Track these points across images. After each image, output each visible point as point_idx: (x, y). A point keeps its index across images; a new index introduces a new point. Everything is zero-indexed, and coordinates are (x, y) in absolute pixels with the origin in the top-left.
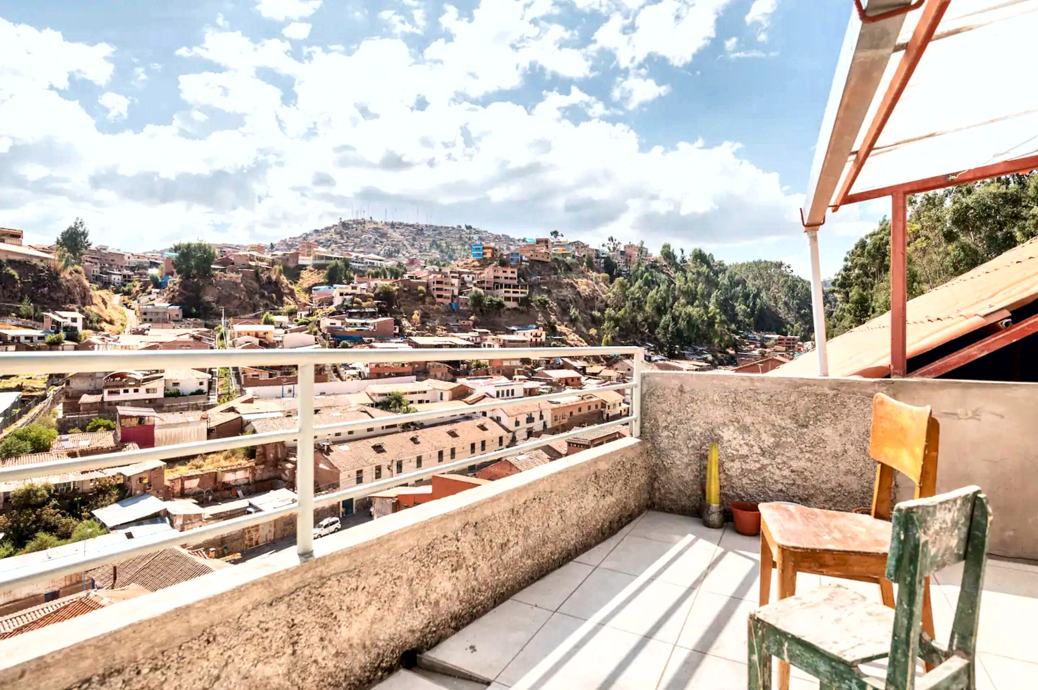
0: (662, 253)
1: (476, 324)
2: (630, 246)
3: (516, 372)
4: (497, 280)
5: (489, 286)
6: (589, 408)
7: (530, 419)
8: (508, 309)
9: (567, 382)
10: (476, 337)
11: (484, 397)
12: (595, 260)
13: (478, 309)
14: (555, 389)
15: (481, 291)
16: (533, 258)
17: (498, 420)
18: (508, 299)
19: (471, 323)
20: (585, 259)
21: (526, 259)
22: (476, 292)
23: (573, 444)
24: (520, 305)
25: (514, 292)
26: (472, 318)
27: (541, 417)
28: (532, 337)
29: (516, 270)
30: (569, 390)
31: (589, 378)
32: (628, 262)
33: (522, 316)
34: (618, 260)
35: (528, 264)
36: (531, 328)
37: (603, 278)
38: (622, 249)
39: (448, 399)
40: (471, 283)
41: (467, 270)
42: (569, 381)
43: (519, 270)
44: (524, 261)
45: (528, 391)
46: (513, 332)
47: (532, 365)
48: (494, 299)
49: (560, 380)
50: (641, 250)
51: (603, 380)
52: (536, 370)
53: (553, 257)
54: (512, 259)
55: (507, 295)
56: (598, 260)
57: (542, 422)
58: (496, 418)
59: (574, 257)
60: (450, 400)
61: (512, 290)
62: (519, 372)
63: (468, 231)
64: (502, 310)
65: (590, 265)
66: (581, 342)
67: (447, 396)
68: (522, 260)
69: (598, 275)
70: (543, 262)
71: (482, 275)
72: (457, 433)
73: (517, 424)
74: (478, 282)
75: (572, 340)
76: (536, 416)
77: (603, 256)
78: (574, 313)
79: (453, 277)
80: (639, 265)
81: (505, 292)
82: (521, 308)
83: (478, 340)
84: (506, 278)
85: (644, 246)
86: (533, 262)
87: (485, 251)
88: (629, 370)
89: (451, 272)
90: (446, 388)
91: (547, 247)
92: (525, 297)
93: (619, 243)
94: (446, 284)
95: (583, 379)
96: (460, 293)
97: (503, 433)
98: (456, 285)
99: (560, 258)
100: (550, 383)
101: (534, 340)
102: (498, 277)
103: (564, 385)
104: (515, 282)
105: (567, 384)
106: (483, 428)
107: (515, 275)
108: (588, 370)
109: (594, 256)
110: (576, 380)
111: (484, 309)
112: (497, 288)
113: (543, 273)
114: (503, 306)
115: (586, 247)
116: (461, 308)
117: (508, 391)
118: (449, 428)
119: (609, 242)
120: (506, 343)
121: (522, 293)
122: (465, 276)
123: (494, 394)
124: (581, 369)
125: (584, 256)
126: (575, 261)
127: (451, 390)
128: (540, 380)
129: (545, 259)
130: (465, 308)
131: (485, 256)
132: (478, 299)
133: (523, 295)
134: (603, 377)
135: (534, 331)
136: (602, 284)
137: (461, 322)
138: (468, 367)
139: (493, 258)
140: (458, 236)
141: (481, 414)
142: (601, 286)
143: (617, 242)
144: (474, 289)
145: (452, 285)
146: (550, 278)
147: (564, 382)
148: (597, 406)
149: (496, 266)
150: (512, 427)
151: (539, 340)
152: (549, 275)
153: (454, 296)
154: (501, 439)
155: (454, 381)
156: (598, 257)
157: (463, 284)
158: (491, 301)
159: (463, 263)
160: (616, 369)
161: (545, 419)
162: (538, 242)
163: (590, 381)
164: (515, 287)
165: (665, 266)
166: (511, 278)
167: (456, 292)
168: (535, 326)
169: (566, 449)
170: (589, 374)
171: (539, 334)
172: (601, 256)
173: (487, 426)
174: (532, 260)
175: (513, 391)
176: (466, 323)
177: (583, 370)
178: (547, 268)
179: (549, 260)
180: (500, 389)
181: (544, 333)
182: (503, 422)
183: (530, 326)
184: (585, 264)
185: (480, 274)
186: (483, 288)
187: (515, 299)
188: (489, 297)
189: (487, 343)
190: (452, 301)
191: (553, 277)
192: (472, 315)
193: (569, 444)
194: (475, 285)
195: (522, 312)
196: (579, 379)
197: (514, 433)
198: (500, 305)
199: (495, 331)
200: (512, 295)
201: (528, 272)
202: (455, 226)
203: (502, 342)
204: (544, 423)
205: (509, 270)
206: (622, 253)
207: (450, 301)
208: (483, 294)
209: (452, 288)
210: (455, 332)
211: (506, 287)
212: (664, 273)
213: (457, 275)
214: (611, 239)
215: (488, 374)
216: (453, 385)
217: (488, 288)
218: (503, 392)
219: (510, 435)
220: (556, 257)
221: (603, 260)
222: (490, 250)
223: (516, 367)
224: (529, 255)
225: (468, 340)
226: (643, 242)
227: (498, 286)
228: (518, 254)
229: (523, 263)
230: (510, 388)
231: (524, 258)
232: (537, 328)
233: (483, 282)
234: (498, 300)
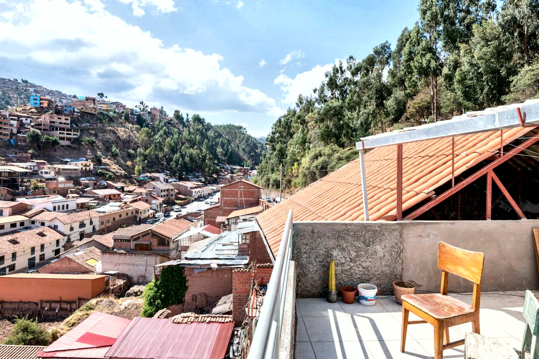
0: (174, 115)
1: (33, 156)
2: (155, 109)
3: (69, 191)
4: (53, 124)
5: (45, 128)
6: (127, 214)
7: (82, 225)
8: (63, 146)
9: (111, 198)
10: (34, 166)
11: (43, 211)
12: (130, 116)
13: (35, 145)
14: (101, 202)
15: (39, 132)
16: (83, 110)
17: (55, 228)
18: (63, 139)
19: (29, 155)
20: (123, 115)
21: (78, 111)
22: (34, 132)
23: (118, 240)
24: (72, 143)
25: (67, 134)
26: (30, 151)
27: (91, 223)
28: (82, 166)
29: (69, 118)
30: (112, 203)
31: (126, 194)
32: (153, 119)
33: (75, 152)
34: (147, 118)
35: (79, 114)
36: (82, 160)
37: (136, 128)
38: (149, 110)
39: (8, 214)
40: (29, 124)
41: (26, 115)
42: (112, 197)
43: (72, 118)
44: (76, 112)
45: (80, 205)
46: (66, 163)
47: (83, 186)
48: (50, 138)
49: (105, 196)
50: (161, 112)
51: (136, 195)
52: (86, 190)
53: (99, 111)
54: (66, 110)
55: (61, 135)
56: (133, 116)
57: (92, 226)
58: (53, 226)
59: (115, 112)
60: (10, 215)
61: (65, 132)
62: (72, 192)
63: (24, 84)
64: (57, 147)
65: (127, 119)
66: (120, 170)
67: (7, 212)
68: (74, 111)
69: (133, 126)
70: (91, 114)
71: (39, 120)
72: (18, 240)
73: (72, 229)
74: (36, 125)
75: (114, 169)
76: (87, 222)
77: (136, 114)
78: (115, 151)
79: (12, 119)
80: (160, 121)
81: (60, 133)
82: (73, 146)
83: (36, 168)
84: (60, 123)
85: (164, 110)
86: (83, 114)
87: (42, 101)
88: (154, 188)
89: (10, 115)
90: (6, 206)
91: (94, 104)
92: (77, 138)
93: (147, 106)
94: (5, 124)
95: (122, 195)
96: (19, 132)
97: (59, 236)
98: (15, 125)
99: (105, 112)
100: (97, 198)
101: (84, 168)
102: (54, 122)
103: (108, 200)
104: (69, 126)
105: (110, 199)
106: (42, 234)
107: (69, 122)
108: (126, 189)
109: (130, 113)
110: (117, 196)
111: (41, 145)
112: (53, 130)
113: (91, 121)
114: (58, 143)
115: (124, 107)
116: (19, 143)
117: (63, 206)
118: (10, 237)
119: (140, 105)
120: (61, 170)
121: (74, 135)
122: (24, 119)
123: (51, 209)
124: (120, 189)
125: (123, 112)
126: (116, 115)
127: (12, 207)
128: (89, 197)
129: (93, 112)
130: (23, 144)
131: (42, 105)
132: (35, 138)
133: (75, 137)
134: (137, 193)
135: (84, 162)
136: (135, 132)
137: (20, 155)
138: (26, 189)
139: (49, 107)
140: (14, 87)
141: (40, 224)
142: (135, 133)
143: (145, 105)
144: (32, 129)
145: (11, 125)
146: (97, 125)
147: (108, 197)
148: (132, 213)
149: (52, 114)
150: (67, 232)
151: (88, 168)
152: (96, 124)
153: (12, 134)
154: (58, 242)
155: (13, 200)
156: (132, 114)
157: (22, 125)
158: (48, 139)
159: (21, 109)
160: (145, 188)
161: (94, 224)
162: (87, 99)
163: (127, 196)
164: (68, 130)
165: (177, 123)
166: (65, 124)
167: (15, 131)
168: (84, 159)
169: (113, 244)
170: (127, 191)
171: (88, 164)
172: (135, 113)
173: (45, 233)
174: (82, 112)
175: (67, 206)
176: (25, 155)
177: (122, 189)
178: (95, 119)
179: (96, 113)
180: (57, 205)
181: (92, 164)
182: (60, 229)
183: (81, 159)
184: (123, 118)
185: (37, 118)
186: (40, 129)
187: (69, 139)
188: (45, 136)
189: (43, 171)
190: (11, 138)
191: (99, 125)
192: (30, 149)
193: (115, 240)
194: (32, 127)
195: (74, 149)
196: (119, 195)
197: (69, 236)
198: (55, 143)
199: (51, 162)
200: (65, 136)
201: (78, 120)
202: (12, 79)
203: (57, 169)
204: (94, 227)
205: (63, 118)
206: (149, 113)
207: (8, 137)
208: (40, 134)
209: (11, 128)
210: (14, 162)
211: (60, 129)
212: (176, 128)
213: (17, 118)
214: (142, 103)
215: (45, 194)
216: (13, 204)
217: (44, 130)
218: (59, 206)
219: (66, 238)
220: (102, 111)
221: (136, 117)
222: (47, 102)
223: (69, 188)
224: (80, 108)
225: (27, 168)
226: (162, 108)
227: (53, 128)
228: (71, 106)
229: (75, 113)
230: (65, 204)
231: (76, 110)
232: (87, 160)
233: (41, 125)
234: (54, 139)
